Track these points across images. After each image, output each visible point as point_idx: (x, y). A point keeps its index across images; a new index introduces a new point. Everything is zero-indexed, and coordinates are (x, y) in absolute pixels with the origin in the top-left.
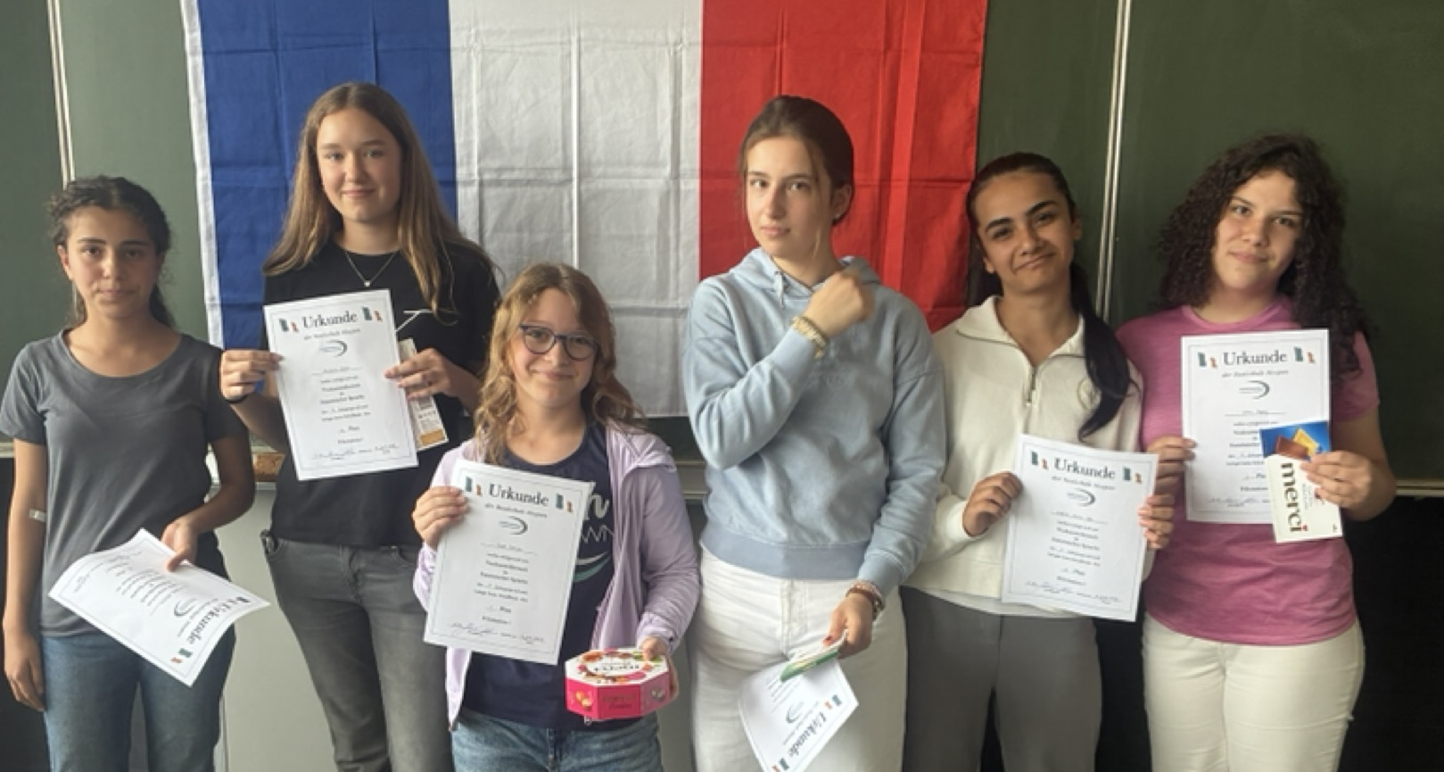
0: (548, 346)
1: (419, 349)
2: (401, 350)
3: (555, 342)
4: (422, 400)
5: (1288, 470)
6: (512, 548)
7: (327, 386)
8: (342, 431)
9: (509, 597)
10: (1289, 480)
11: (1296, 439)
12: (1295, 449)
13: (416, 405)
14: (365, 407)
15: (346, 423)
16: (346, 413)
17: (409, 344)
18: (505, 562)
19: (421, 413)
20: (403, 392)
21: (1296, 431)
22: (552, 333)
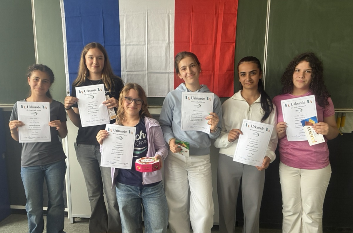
0: (131, 102)
1: (110, 98)
2: (106, 97)
3: (133, 101)
4: (111, 109)
5: (309, 129)
6: (119, 143)
7: (89, 105)
8: (93, 116)
9: (119, 154)
10: (310, 131)
11: (309, 122)
12: (309, 124)
13: (110, 110)
14: (98, 110)
15: (94, 114)
16: (94, 112)
17: (108, 96)
18: (118, 146)
19: (111, 112)
20: (107, 107)
21: (309, 120)
22: (132, 99)
